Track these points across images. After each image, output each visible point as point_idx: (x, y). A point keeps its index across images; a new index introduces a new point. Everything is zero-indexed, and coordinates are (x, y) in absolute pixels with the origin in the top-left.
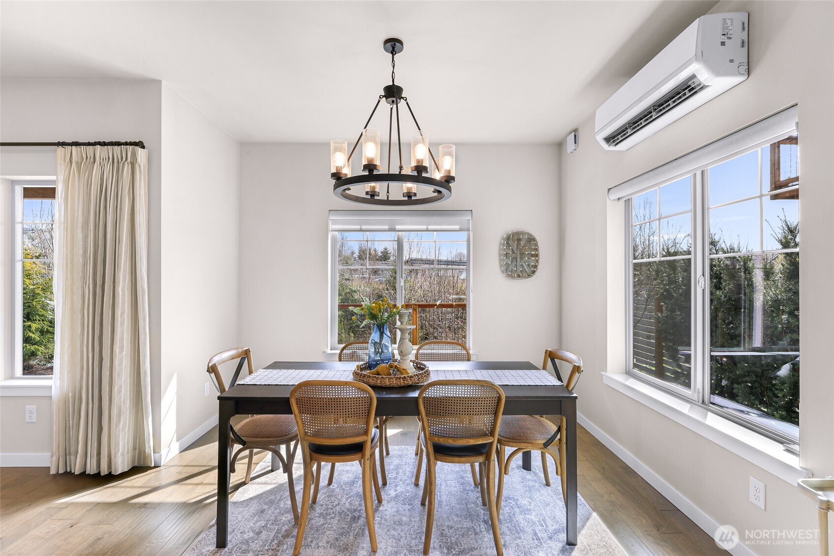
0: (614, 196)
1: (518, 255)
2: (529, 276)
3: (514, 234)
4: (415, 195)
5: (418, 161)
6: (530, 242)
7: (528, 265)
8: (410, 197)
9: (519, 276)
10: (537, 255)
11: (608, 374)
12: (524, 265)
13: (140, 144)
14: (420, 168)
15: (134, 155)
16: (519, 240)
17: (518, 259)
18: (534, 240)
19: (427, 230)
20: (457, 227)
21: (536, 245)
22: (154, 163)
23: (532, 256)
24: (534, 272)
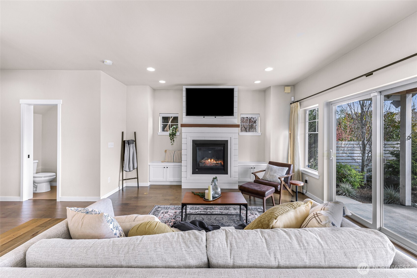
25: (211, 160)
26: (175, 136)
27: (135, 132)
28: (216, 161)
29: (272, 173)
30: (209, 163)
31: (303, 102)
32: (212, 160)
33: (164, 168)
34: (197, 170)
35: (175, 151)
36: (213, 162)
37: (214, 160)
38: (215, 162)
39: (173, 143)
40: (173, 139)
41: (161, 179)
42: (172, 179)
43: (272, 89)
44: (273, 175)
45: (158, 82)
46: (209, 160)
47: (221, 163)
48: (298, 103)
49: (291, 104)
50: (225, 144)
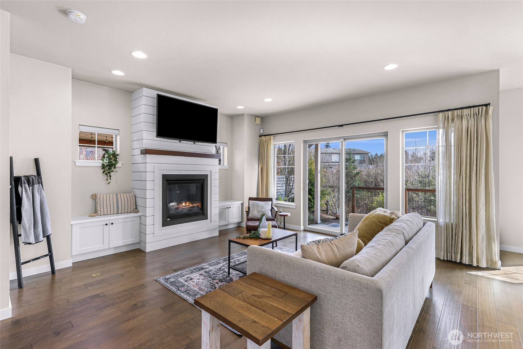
13: (488, 104)
15: (487, 109)
25: (186, 203)
26: (115, 168)
27: (37, 161)
28: (192, 204)
29: (260, 209)
30: (184, 207)
31: (276, 136)
32: (188, 204)
33: (106, 225)
34: (169, 219)
35: (117, 195)
36: (189, 206)
37: (189, 203)
38: (191, 206)
39: (109, 181)
40: (109, 173)
41: (99, 246)
42: (121, 243)
43: (245, 117)
44: (261, 211)
45: (111, 71)
46: (184, 204)
47: (198, 206)
48: (271, 137)
49: (261, 136)
50: (204, 180)
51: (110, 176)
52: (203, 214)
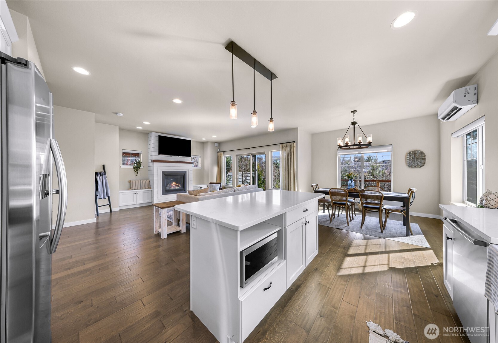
0: (454, 136)
1: (415, 159)
2: (421, 167)
3: (413, 152)
4: (362, 143)
5: (359, 141)
6: (421, 154)
7: (421, 163)
8: (360, 143)
9: (415, 167)
10: (425, 159)
11: (452, 202)
12: (418, 163)
13: (294, 142)
14: (360, 142)
15: (294, 144)
16: (415, 154)
17: (415, 161)
18: (423, 153)
19: (373, 153)
20: (386, 151)
21: (425, 155)
22: (297, 145)
23: (423, 159)
24: (423, 165)
25: (174, 183)
26: (140, 168)
27: (104, 166)
29: (213, 188)
31: (225, 152)
33: (135, 193)
34: (166, 192)
35: (141, 181)
38: (176, 185)
39: (137, 174)
40: (137, 171)
41: (131, 203)
42: (142, 202)
43: (209, 143)
44: (214, 189)
45: (136, 127)
48: (223, 153)
49: (218, 152)
50: (184, 174)
51: (138, 172)
52: (184, 190)
